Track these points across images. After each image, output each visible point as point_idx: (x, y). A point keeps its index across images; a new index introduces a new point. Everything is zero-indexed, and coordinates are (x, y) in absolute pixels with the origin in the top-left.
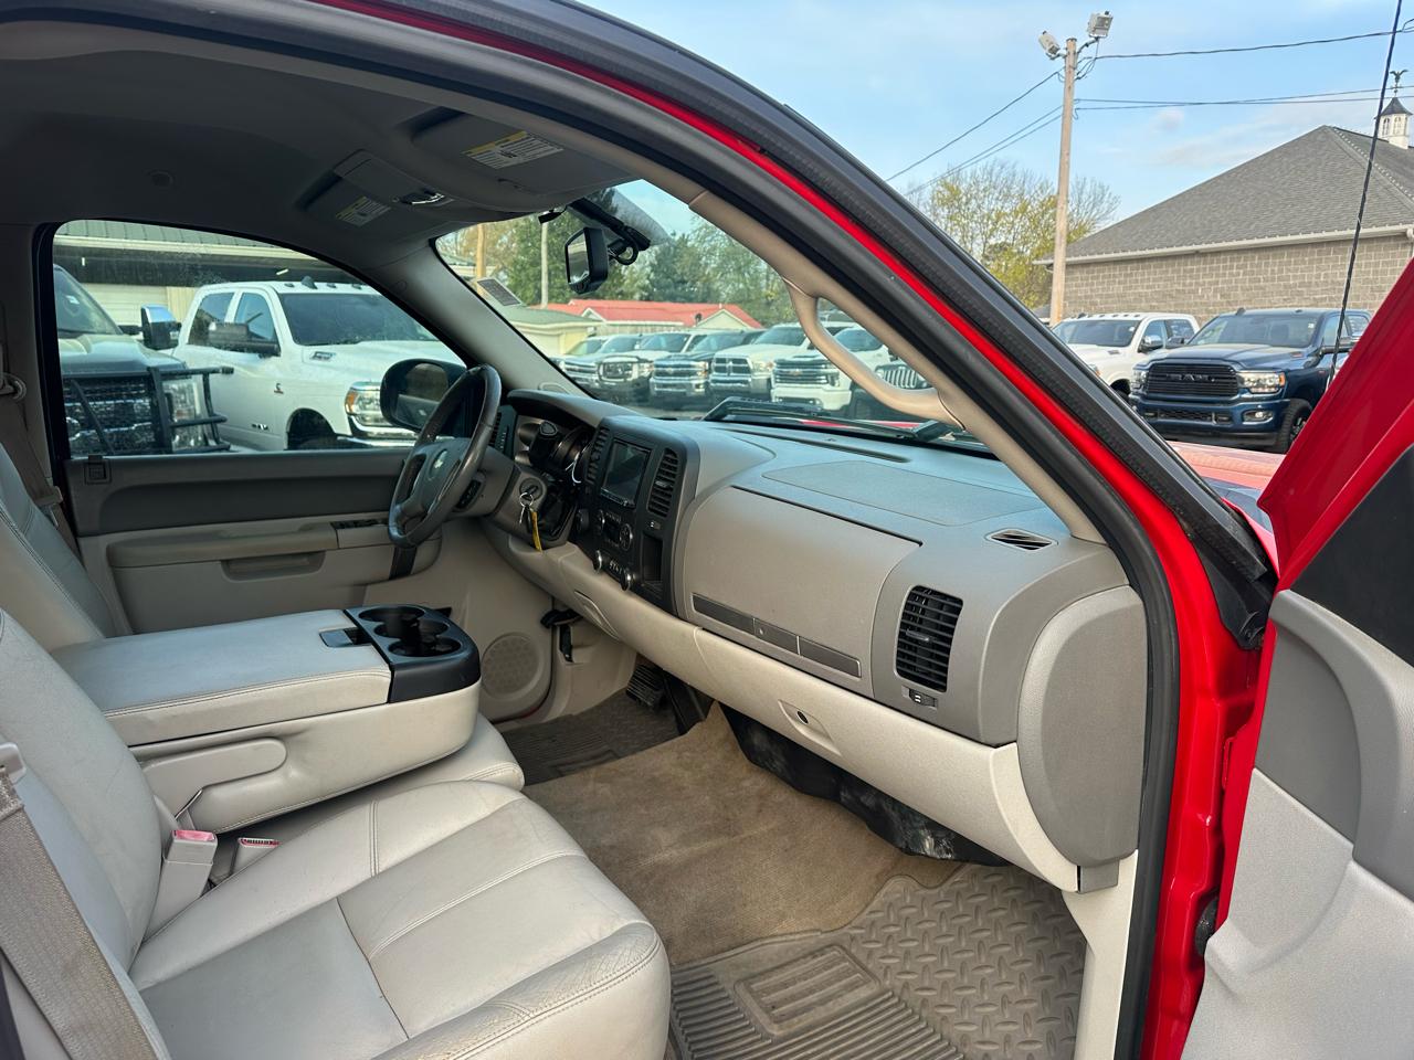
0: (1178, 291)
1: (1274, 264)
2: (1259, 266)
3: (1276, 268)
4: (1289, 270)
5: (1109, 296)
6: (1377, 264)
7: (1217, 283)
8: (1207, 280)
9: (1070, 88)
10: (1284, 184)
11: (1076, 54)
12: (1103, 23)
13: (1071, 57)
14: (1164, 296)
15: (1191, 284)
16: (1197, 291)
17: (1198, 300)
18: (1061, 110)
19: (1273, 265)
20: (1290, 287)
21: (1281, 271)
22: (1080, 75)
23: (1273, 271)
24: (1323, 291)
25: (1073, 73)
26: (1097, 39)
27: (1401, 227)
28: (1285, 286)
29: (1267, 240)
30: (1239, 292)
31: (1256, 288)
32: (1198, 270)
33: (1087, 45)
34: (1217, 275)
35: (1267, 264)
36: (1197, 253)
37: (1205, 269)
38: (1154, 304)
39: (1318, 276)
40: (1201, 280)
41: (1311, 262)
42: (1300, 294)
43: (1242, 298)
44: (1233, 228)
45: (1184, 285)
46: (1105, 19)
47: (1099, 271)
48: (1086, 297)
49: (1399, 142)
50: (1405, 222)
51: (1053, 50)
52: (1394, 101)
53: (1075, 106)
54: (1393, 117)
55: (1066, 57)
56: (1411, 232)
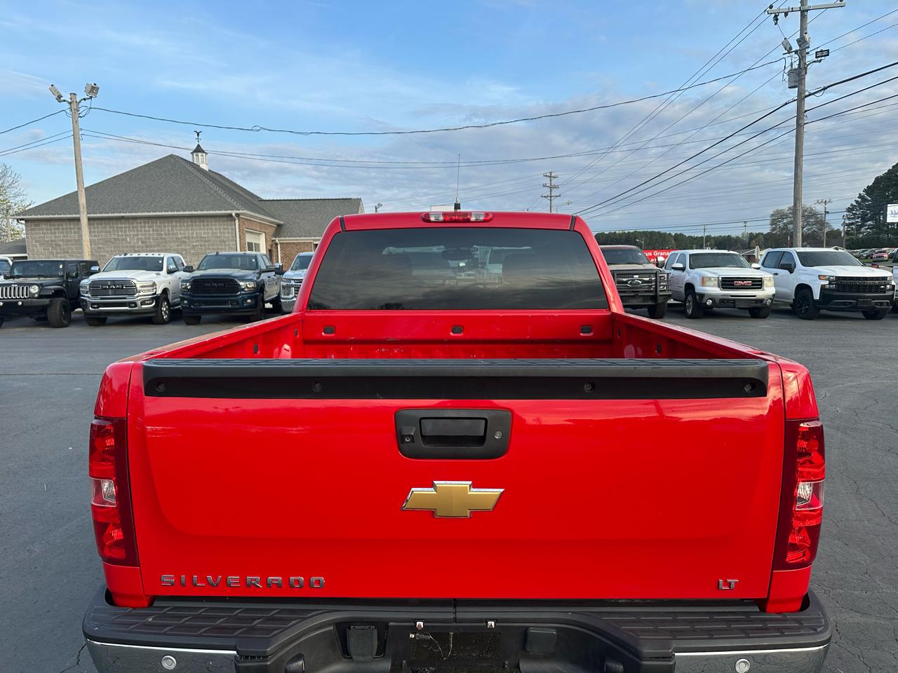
0: (115, 239)
1: (168, 226)
2: (160, 227)
3: (170, 228)
4: (177, 230)
5: (68, 241)
6: (220, 229)
7: (138, 235)
8: (132, 233)
9: (75, 122)
10: (162, 183)
11: (77, 103)
12: (93, 90)
13: (74, 104)
14: (106, 242)
15: (122, 235)
16: (126, 240)
17: (128, 245)
19: (167, 228)
20: (179, 239)
21: (172, 230)
22: (80, 115)
23: (168, 230)
24: (196, 242)
25: (76, 114)
26: (91, 97)
27: (229, 212)
28: (176, 238)
29: (164, 213)
30: (152, 240)
31: (161, 238)
32: (125, 227)
33: (84, 99)
34: (137, 231)
35: (164, 226)
36: (123, 218)
37: (129, 227)
38: (100, 246)
39: (193, 234)
40: (128, 233)
41: (188, 226)
42: (185, 242)
43: (154, 244)
44: (142, 206)
45: (118, 235)
46: (95, 87)
47: (58, 225)
48: (52, 241)
49: (204, 167)
50: (230, 210)
51: (59, 97)
52: (199, 146)
53: (81, 132)
54: (200, 154)
55: (70, 103)
56: (234, 214)
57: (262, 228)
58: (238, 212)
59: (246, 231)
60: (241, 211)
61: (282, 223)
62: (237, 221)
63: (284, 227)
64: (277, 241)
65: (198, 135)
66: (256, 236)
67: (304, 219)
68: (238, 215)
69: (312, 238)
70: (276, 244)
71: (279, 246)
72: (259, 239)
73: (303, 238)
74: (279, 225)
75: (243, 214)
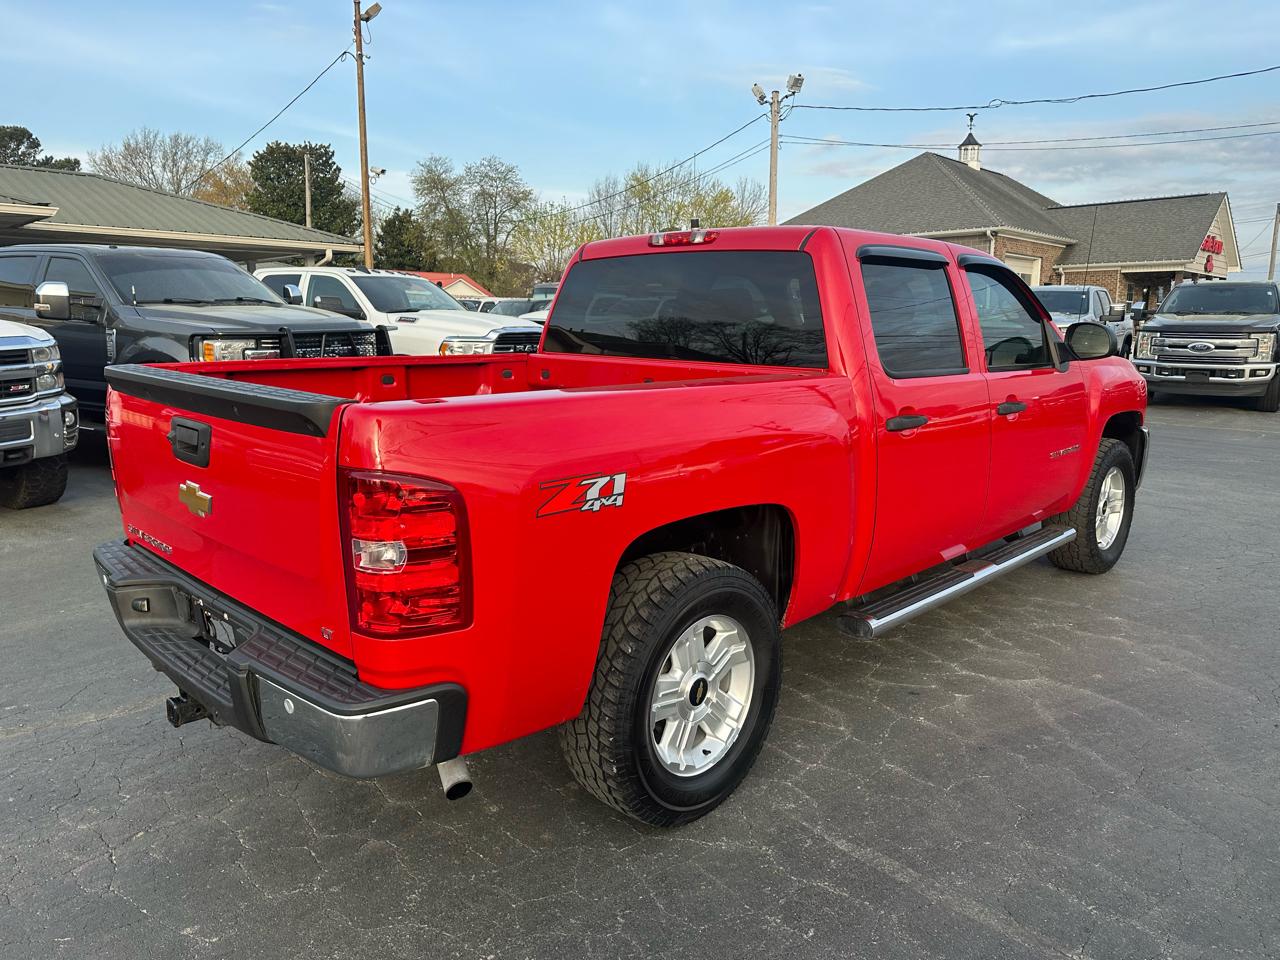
9: (775, 127)
11: (779, 102)
12: (797, 83)
13: (775, 105)
18: (769, 142)
22: (781, 118)
25: (777, 116)
26: (794, 93)
27: (983, 229)
33: (787, 97)
46: (799, 79)
49: (974, 165)
50: (985, 226)
51: (762, 98)
52: (970, 135)
53: (780, 140)
54: (970, 147)
55: (771, 104)
56: (989, 233)
57: (1037, 250)
58: (995, 229)
59: (1007, 257)
60: (1000, 228)
61: (1073, 241)
62: (993, 242)
63: (1077, 248)
64: (1061, 270)
65: (972, 119)
66: (1028, 264)
67: (1112, 233)
68: (995, 234)
69: (1120, 264)
70: (1059, 275)
71: (1063, 278)
72: (1032, 268)
73: (1102, 264)
74: (1069, 246)
75: (1004, 232)
